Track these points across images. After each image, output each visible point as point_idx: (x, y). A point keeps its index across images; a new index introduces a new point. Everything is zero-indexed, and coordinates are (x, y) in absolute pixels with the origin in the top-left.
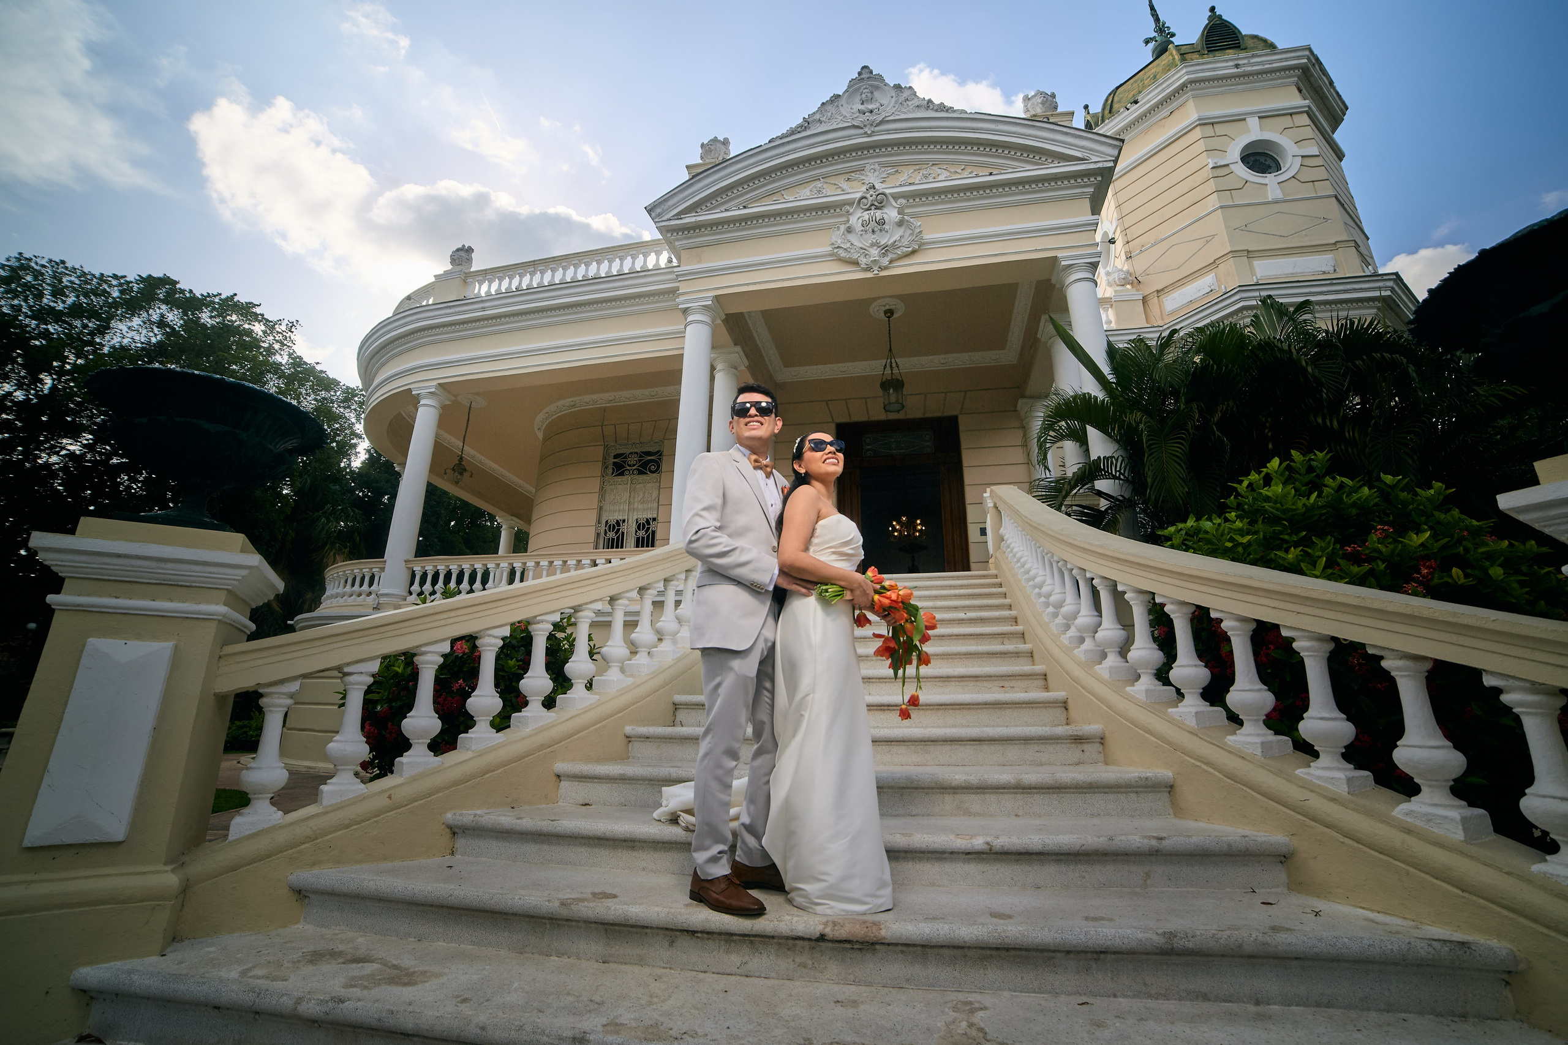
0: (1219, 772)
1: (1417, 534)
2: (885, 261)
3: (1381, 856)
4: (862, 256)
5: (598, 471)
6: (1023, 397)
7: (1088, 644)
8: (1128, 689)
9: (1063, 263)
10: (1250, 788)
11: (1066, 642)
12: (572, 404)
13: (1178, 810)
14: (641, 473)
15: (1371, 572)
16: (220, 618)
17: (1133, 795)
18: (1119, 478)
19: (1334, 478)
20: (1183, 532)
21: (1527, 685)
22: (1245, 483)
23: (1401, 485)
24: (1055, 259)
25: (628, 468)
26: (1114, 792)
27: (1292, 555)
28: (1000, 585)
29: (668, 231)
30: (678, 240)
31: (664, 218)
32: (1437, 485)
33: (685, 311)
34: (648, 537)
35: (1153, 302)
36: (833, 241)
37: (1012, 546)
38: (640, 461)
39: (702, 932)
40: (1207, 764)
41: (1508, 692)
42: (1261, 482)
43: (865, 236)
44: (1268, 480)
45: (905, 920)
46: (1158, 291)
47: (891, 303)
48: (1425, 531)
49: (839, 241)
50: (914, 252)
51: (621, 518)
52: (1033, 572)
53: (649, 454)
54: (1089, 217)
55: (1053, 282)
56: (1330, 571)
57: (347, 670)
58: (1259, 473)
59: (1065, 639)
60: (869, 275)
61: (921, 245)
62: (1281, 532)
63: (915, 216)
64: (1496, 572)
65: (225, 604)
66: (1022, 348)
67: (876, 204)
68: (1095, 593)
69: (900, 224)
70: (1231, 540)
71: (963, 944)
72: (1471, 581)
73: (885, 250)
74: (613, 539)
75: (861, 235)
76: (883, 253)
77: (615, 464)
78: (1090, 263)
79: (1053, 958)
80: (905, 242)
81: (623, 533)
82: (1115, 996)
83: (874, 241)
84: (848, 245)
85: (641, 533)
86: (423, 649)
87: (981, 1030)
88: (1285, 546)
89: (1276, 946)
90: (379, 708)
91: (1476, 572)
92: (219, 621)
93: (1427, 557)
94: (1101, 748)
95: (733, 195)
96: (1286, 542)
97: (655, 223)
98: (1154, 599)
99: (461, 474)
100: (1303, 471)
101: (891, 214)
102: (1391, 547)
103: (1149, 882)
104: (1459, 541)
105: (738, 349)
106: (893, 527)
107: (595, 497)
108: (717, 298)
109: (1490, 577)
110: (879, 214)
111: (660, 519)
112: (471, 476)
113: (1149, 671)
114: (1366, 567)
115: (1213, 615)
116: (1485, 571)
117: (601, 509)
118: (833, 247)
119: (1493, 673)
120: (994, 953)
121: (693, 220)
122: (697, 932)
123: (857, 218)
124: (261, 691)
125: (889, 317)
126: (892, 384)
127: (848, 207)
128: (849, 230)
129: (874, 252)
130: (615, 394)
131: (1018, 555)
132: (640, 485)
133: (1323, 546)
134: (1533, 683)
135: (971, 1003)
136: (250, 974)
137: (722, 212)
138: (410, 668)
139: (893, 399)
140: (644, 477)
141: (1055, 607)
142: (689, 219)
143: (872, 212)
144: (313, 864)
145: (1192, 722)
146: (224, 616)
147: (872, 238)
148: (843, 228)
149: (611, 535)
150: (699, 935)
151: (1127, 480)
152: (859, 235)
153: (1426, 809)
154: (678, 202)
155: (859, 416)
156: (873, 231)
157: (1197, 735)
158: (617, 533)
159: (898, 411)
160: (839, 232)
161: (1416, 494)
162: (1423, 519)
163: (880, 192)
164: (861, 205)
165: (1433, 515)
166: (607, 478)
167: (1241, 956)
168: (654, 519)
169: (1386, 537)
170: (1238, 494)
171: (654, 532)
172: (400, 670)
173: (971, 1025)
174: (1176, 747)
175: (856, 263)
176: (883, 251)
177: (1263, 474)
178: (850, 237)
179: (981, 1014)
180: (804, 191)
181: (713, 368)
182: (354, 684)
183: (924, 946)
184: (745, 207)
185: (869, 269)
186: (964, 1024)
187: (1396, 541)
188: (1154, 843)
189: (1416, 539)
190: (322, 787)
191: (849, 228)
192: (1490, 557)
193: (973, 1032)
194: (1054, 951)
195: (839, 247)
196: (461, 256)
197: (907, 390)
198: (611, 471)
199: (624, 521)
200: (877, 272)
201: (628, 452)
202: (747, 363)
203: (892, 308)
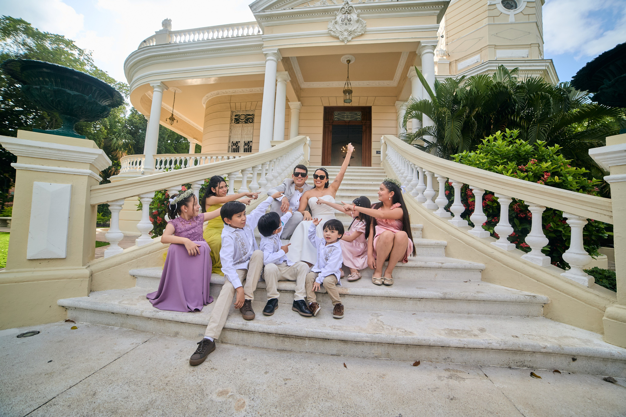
0: (464, 242)
1: (546, 163)
2: (350, 38)
3: (514, 271)
4: (340, 35)
5: (228, 120)
6: (398, 100)
7: (420, 195)
8: (434, 212)
9: (422, 45)
10: (475, 248)
11: (411, 195)
12: (218, 93)
13: (447, 254)
14: (246, 123)
15: (527, 176)
16: (89, 175)
17: (432, 249)
18: (433, 135)
19: (519, 140)
20: (461, 156)
21: (577, 217)
22: (486, 140)
23: (544, 145)
24: (419, 43)
25: (241, 120)
26: (426, 247)
27: (501, 167)
28: (385, 173)
29: (259, 17)
30: (263, 22)
31: (257, 11)
32: (556, 145)
33: (266, 55)
34: (249, 148)
35: (454, 65)
36: (329, 27)
37: (391, 158)
38: (245, 118)
39: (284, 290)
40: (460, 239)
41: (570, 219)
42: (493, 139)
43: (342, 26)
44: (495, 139)
45: (356, 287)
46: (456, 60)
47: (350, 58)
48: (549, 162)
49: (331, 28)
50: (362, 35)
51: (238, 140)
52: (399, 168)
53: (249, 115)
54: (435, 25)
55: (417, 53)
56: (513, 174)
57: (142, 196)
58: (493, 136)
59: (411, 193)
60: (342, 44)
61: (365, 32)
62: (497, 159)
63: (364, 18)
64: (570, 178)
65: (90, 169)
66: (400, 80)
67: (348, 11)
68: (425, 177)
69: (358, 21)
70: (479, 161)
71: (376, 295)
72: (561, 181)
73: (350, 33)
74: (235, 149)
75: (341, 25)
76: (349, 35)
77: (235, 119)
78: (433, 46)
79: (405, 300)
80: (359, 30)
81: (239, 147)
82: (424, 312)
84: (335, 30)
85: (246, 147)
86: (171, 189)
87: (381, 322)
88: (498, 164)
89: (478, 297)
90: (154, 211)
91: (563, 178)
92: (88, 176)
93: (547, 172)
94: (421, 232)
95: (287, 2)
96: (498, 163)
97: (254, 13)
98: (448, 180)
99: (173, 121)
100: (508, 137)
101: (354, 16)
102: (536, 167)
103: (436, 277)
104: (559, 167)
105: (287, 72)
106: (343, 148)
107: (228, 132)
108: (279, 50)
109: (568, 180)
110: (349, 16)
111: (253, 142)
112: (177, 122)
113: (443, 206)
114: (526, 174)
115: (470, 187)
116: (566, 177)
117: (230, 136)
118: (329, 30)
119: (567, 213)
120: (386, 298)
121: (270, 13)
122: (282, 290)
123: (340, 17)
124: (109, 204)
125: (348, 63)
126: (348, 92)
127: (336, 12)
128: (336, 23)
129: (346, 34)
130: (235, 89)
131: (394, 162)
132: (246, 128)
133: (512, 165)
134: (580, 217)
135: (377, 314)
136: (122, 303)
137: (282, 10)
138: (164, 196)
139: (348, 97)
140: (247, 124)
141: (408, 181)
142: (268, 12)
143: (346, 15)
144: (137, 267)
145: (456, 225)
146: (90, 174)
147: (345, 27)
148: (333, 22)
149: (234, 147)
150: (283, 291)
151: (435, 136)
153: (532, 256)
154: (263, 4)
155: (333, 104)
156: (346, 24)
157: (458, 229)
158: (236, 146)
159: (349, 103)
160: (331, 23)
161: (547, 148)
162: (548, 158)
163: (350, 6)
164: (342, 11)
165: (553, 156)
166: (232, 124)
167: (466, 300)
168: (251, 142)
169: (535, 163)
170: (483, 144)
171: (251, 147)
172: (160, 197)
173: (378, 320)
174: (449, 233)
175: (338, 38)
177: (494, 137)
178: (337, 26)
179: (381, 317)
180: (318, 3)
181: (276, 81)
182: (145, 202)
183: (362, 296)
184: (292, 8)
186: (376, 320)
187: (537, 165)
188: (440, 265)
189: (544, 165)
190: (137, 240)
191: (336, 22)
192: (568, 173)
193: (379, 322)
194: (406, 298)
195: (331, 30)
196: (166, 23)
197: (353, 94)
198: (234, 121)
199: (239, 142)
200: (346, 43)
201: (241, 114)
202: (290, 79)
203: (350, 59)
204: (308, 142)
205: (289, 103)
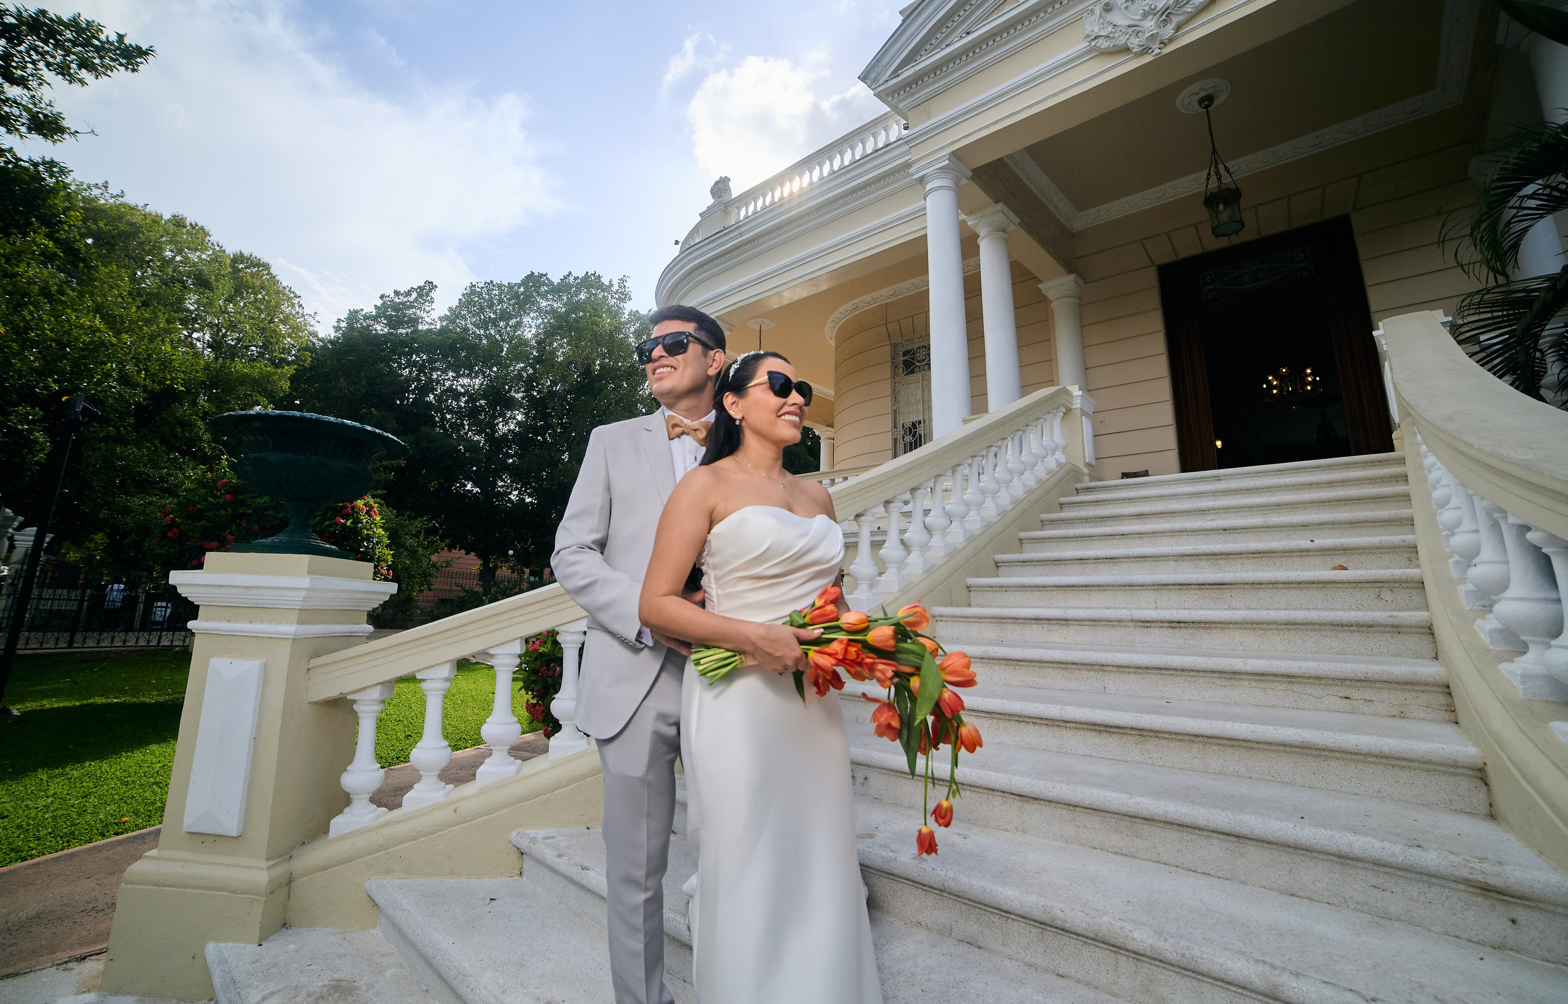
2: (1169, 30)
4: (1133, 37)
5: (887, 371)
25: (918, 364)
29: (888, 95)
30: (901, 101)
31: (881, 82)
33: (922, 180)
36: (1087, 33)
43: (1131, 7)
47: (1206, 86)
49: (1096, 29)
51: (915, 419)
60: (1147, 59)
73: (1166, 14)
74: (909, 443)
75: (1126, 8)
76: (1164, 20)
77: (904, 364)
81: (920, 435)
83: (1147, 8)
84: (1110, 29)
95: (953, 25)
97: (875, 92)
105: (1000, 206)
107: (888, 401)
108: (955, 155)
117: (895, 413)
118: (1089, 39)
121: (912, 71)
125: (1207, 107)
126: (1223, 199)
128: (1108, 7)
129: (1150, 25)
137: (944, 48)
139: (1225, 217)
142: (907, 73)
147: (1142, 6)
148: (1098, 10)
149: (908, 438)
152: (1123, 10)
154: (893, 58)
155: (1188, 250)
158: (913, 436)
159: (1237, 233)
160: (1094, 17)
166: (897, 379)
176: (1164, 17)
178: (1111, 17)
184: (968, 33)
185: (1145, 50)
191: (1107, 4)
195: (1096, 38)
196: (720, 187)
197: (1244, 203)
198: (901, 370)
199: (920, 422)
200: (1157, 51)
201: (915, 346)
202: (1017, 220)
203: (1209, 92)
204: (1077, 404)
205: (1040, 286)
